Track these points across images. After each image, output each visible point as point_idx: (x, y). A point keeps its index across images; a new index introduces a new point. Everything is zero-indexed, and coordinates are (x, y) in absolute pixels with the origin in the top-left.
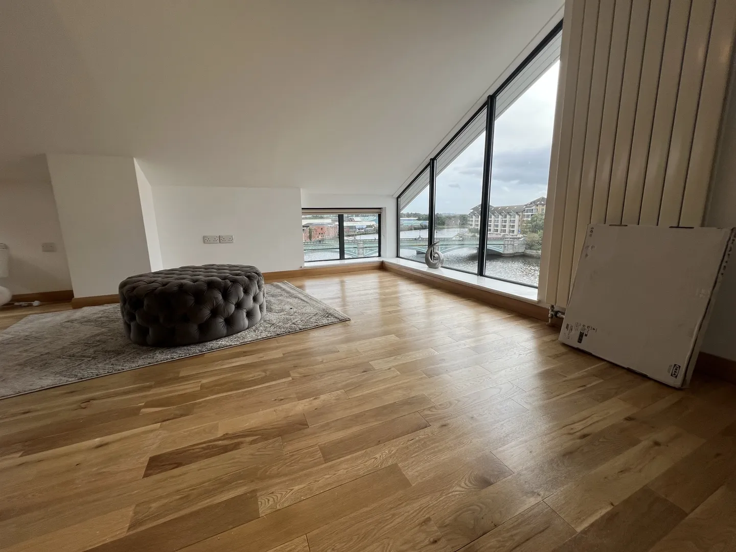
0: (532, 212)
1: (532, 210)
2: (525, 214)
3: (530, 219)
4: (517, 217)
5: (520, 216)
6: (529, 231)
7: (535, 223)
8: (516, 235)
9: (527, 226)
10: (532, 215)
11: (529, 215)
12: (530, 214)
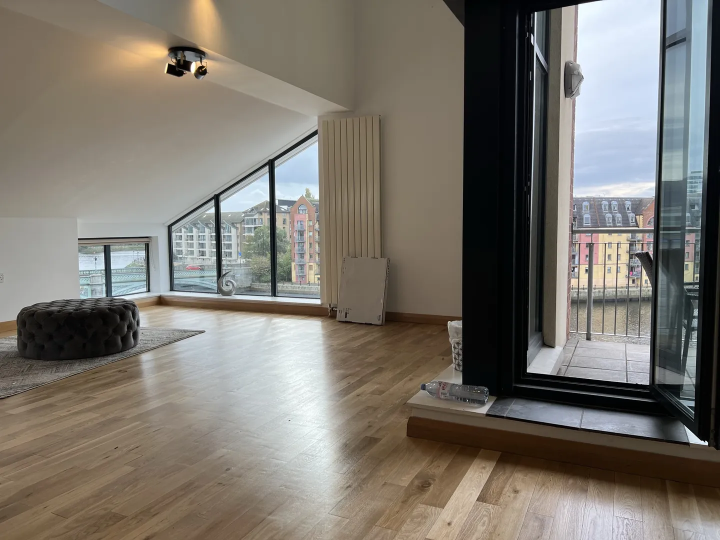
0: (255, 224)
1: (255, 219)
2: (246, 226)
3: (253, 234)
4: (233, 230)
5: (237, 228)
6: (254, 253)
7: (262, 240)
8: (236, 260)
9: (250, 245)
10: (255, 228)
11: (251, 228)
12: (253, 226)
